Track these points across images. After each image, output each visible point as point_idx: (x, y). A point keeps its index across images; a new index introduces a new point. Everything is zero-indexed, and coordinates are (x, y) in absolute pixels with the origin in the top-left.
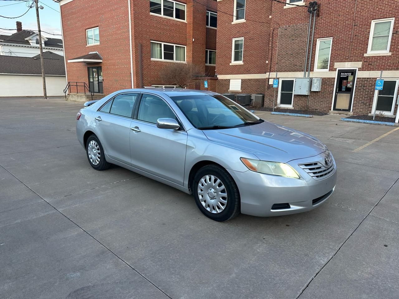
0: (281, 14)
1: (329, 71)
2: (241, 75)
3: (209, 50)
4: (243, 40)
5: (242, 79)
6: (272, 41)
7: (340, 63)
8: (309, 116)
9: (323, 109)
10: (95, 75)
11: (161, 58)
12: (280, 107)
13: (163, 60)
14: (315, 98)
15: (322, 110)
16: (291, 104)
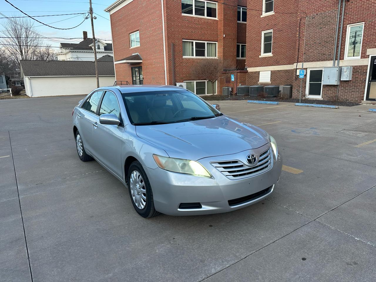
0: (308, 2)
1: (361, 58)
2: (270, 67)
3: (241, 45)
4: (272, 32)
5: (271, 71)
6: (300, 30)
7: (373, 49)
8: (334, 107)
9: (355, 99)
10: (137, 74)
11: (193, 56)
12: (308, 98)
13: (195, 57)
14: (345, 88)
15: (353, 100)
16: (320, 94)
